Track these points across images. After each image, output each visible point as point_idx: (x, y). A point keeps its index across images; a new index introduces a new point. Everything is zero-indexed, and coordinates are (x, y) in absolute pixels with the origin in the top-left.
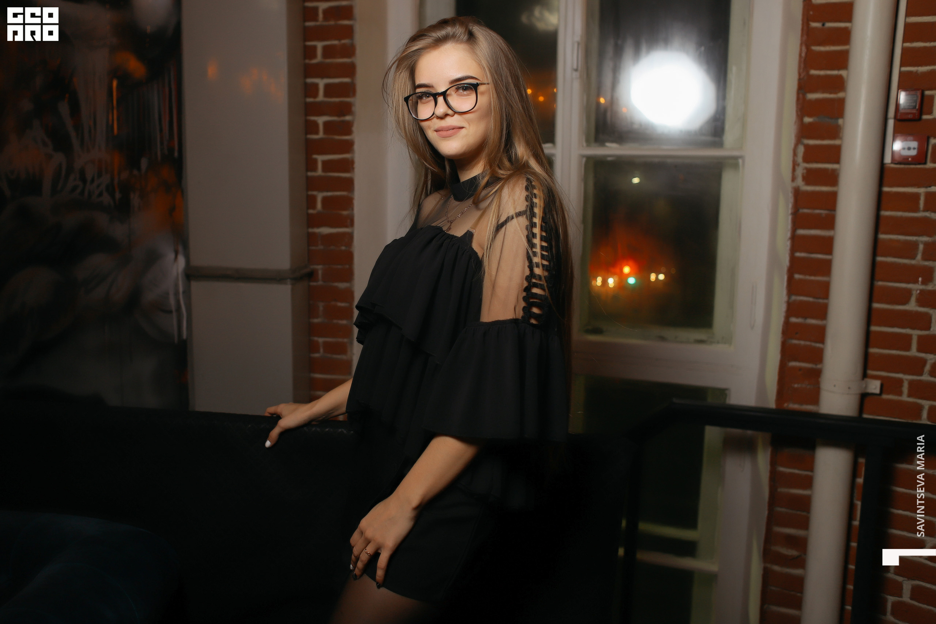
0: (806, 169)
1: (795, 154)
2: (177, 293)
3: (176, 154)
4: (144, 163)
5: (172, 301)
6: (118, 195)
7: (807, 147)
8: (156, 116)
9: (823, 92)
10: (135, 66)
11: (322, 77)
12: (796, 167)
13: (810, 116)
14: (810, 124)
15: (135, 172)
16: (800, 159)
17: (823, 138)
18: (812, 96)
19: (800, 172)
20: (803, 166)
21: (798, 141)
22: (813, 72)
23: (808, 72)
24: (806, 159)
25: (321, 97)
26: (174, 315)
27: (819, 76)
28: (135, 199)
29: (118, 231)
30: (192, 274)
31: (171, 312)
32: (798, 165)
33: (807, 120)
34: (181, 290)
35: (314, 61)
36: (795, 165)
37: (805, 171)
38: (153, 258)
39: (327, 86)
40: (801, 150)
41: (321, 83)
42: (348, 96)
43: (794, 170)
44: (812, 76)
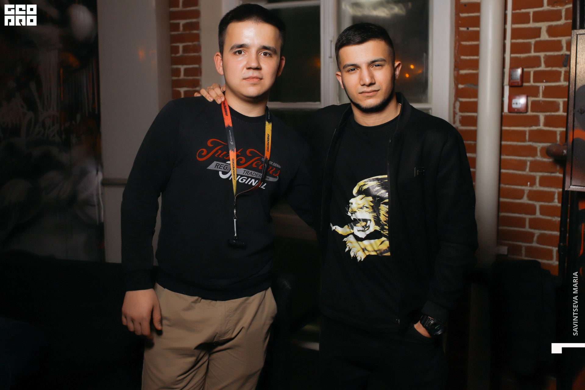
0: (462, 116)
1: (454, 107)
2: (98, 195)
3: (97, 112)
4: (79, 117)
5: (95, 199)
6: (64, 136)
7: (461, 103)
8: (85, 89)
9: (469, 70)
10: (72, 60)
11: (183, 64)
12: (456, 115)
13: (462, 84)
14: (462, 89)
15: (74, 123)
16: (457, 110)
17: (470, 97)
18: (463, 72)
19: (458, 118)
20: (459, 114)
21: (456, 100)
22: (463, 57)
23: (460, 57)
24: (461, 110)
25: (182, 76)
26: (97, 207)
27: (466, 60)
28: (74, 139)
29: (64, 158)
30: (106, 183)
31: (94, 206)
32: (457, 114)
33: (460, 86)
34: (100, 192)
35: (178, 55)
36: (455, 114)
37: (461, 117)
38: (84, 173)
39: (186, 70)
40: (458, 105)
41: (182, 68)
42: (197, 76)
43: (454, 117)
44: (462, 60)
